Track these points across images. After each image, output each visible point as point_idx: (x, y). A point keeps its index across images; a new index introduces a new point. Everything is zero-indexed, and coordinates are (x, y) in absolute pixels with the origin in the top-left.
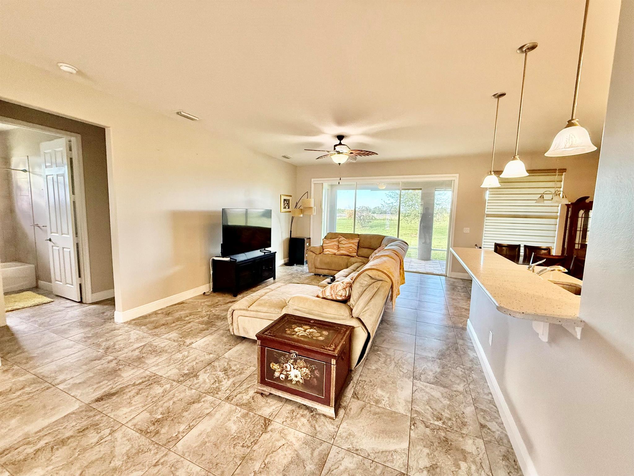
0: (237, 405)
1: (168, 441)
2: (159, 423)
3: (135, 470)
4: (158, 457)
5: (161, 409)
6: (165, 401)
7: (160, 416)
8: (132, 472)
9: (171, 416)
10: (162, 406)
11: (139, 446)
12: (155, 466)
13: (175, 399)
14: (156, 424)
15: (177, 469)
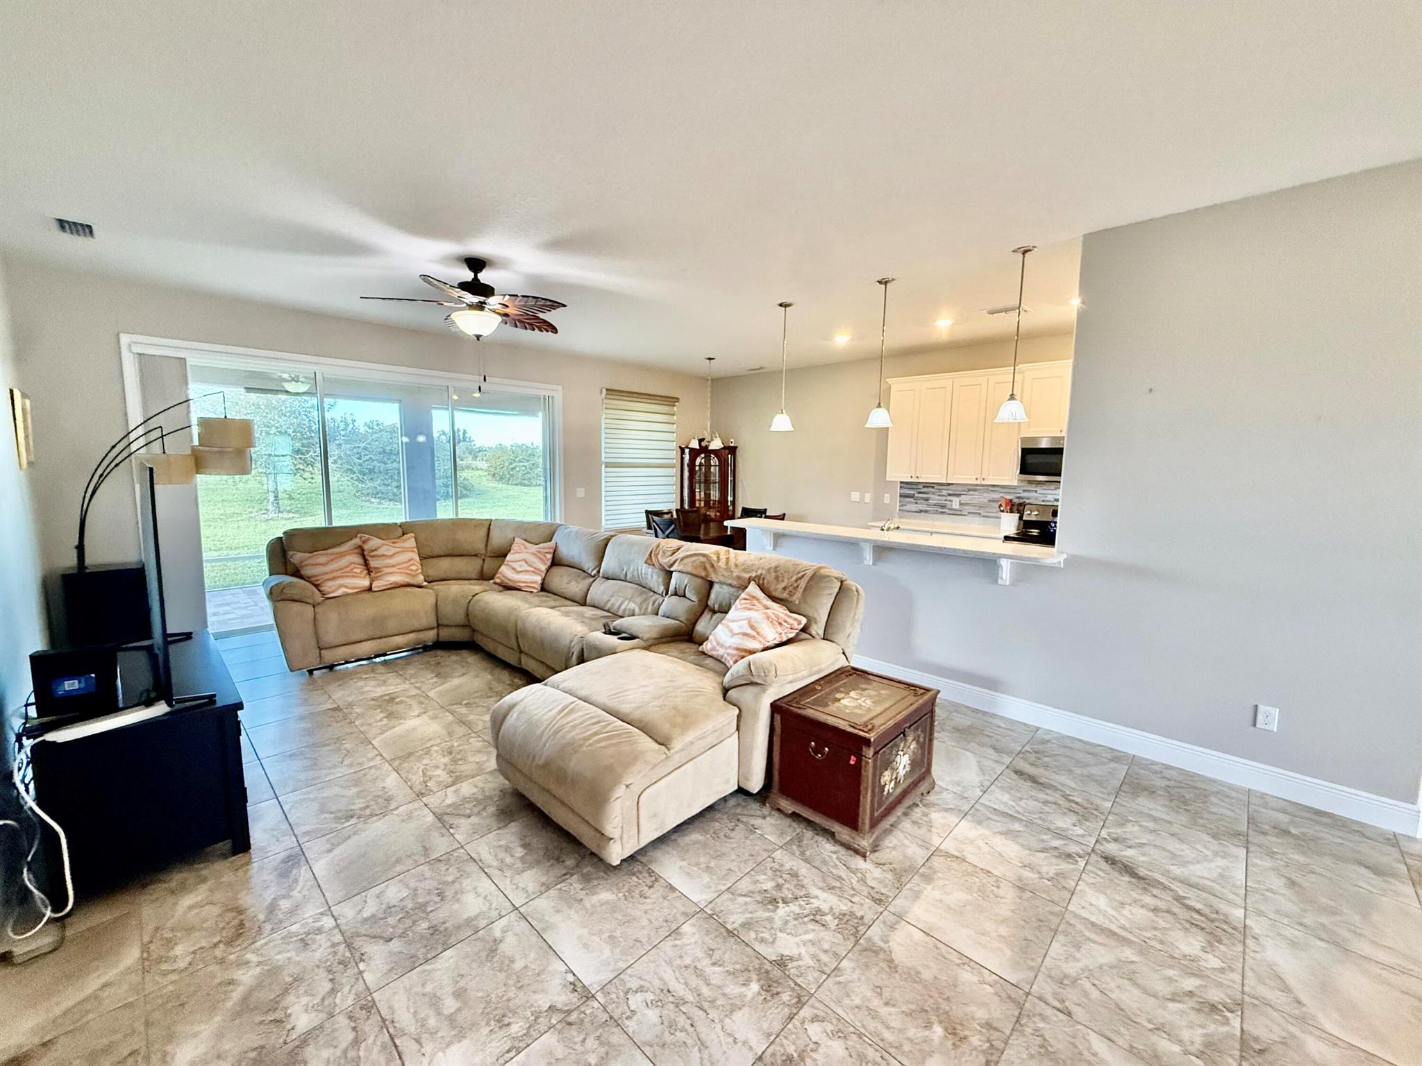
0: (900, 889)
1: (1008, 1000)
2: (959, 1027)
3: (1089, 1049)
4: (1049, 1012)
5: (912, 1032)
6: (880, 1027)
7: (938, 1030)
8: (1095, 1055)
9: (937, 1003)
10: (900, 1030)
11: (1032, 1056)
12: (1069, 1014)
13: (876, 1003)
14: (962, 1034)
15: (1066, 976)
